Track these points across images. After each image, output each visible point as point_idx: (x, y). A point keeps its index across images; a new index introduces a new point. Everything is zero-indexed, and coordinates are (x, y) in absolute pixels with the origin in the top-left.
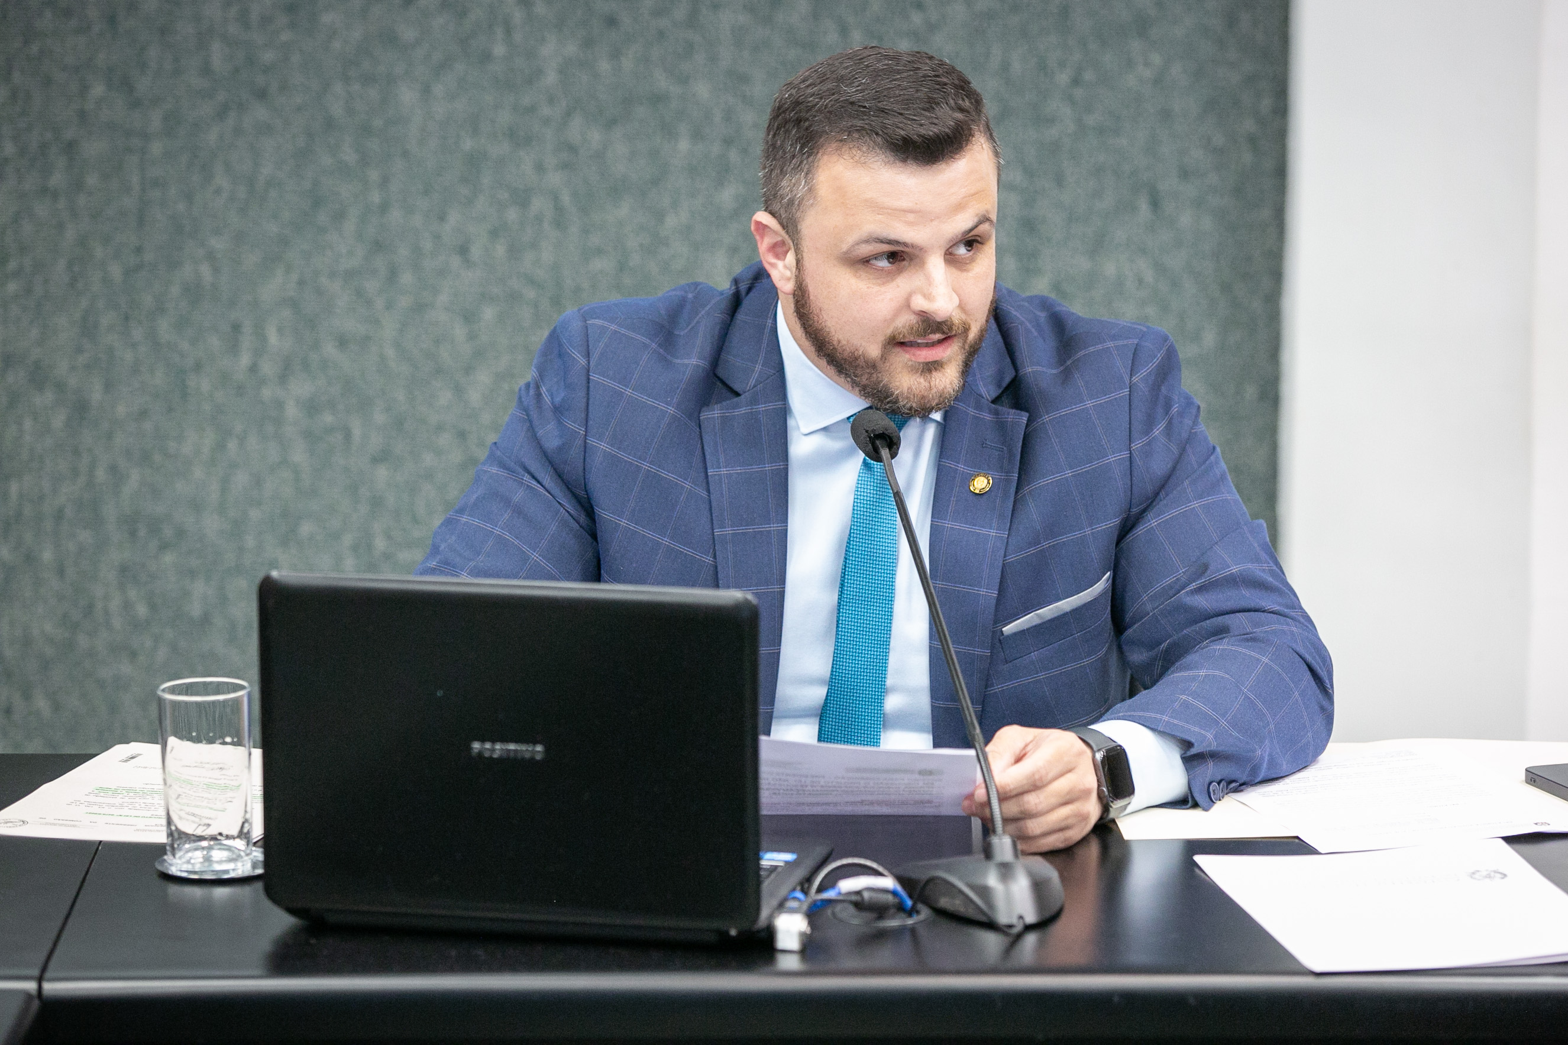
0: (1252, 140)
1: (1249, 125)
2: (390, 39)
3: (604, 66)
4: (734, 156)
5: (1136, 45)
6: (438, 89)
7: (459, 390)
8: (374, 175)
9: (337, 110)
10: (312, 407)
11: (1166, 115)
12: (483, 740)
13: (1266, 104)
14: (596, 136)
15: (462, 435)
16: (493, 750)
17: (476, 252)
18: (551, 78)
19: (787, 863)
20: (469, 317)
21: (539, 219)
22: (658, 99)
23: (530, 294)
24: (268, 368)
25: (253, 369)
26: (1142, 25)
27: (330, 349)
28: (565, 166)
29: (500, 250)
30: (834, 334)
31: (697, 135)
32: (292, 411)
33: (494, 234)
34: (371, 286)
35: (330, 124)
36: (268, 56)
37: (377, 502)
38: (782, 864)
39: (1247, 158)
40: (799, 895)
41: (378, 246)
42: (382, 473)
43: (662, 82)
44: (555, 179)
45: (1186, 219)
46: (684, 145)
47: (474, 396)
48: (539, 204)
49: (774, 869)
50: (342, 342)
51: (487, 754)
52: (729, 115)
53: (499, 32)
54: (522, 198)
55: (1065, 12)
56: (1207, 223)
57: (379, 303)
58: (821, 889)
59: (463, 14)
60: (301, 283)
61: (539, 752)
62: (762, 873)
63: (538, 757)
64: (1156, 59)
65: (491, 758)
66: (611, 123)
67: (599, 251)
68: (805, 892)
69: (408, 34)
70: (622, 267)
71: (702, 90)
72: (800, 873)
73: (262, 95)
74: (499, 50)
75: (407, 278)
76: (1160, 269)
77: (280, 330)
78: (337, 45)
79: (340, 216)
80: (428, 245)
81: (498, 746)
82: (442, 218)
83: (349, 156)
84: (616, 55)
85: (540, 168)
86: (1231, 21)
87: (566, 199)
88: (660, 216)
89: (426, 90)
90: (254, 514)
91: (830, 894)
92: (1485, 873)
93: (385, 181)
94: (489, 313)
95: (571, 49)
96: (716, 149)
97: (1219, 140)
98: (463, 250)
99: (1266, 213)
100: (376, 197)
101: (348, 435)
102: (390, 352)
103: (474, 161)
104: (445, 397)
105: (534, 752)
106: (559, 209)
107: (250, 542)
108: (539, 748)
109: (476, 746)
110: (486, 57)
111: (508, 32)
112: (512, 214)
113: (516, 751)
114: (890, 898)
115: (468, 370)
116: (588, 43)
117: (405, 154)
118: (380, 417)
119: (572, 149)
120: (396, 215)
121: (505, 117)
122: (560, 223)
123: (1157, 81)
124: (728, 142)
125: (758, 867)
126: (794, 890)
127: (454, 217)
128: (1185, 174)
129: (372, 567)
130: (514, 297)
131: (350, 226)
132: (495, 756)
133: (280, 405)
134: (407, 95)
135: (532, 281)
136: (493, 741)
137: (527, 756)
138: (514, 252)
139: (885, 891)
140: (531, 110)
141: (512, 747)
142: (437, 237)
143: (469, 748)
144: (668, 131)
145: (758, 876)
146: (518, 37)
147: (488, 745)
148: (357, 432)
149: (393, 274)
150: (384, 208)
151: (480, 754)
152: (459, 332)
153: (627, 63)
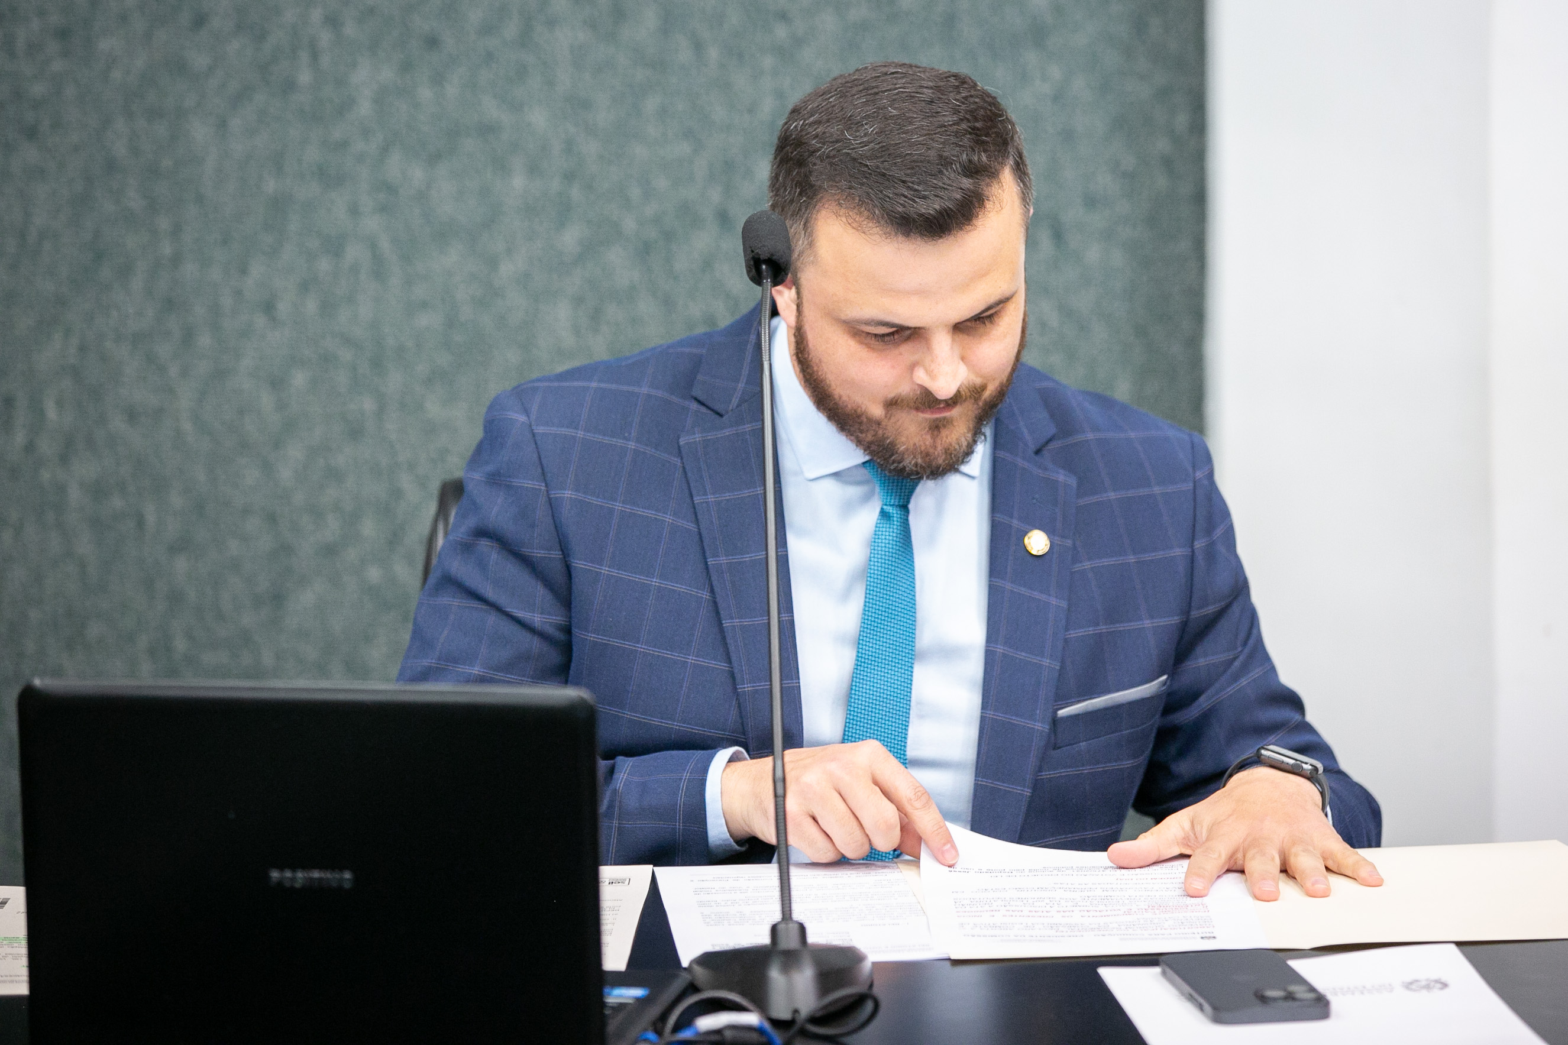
0: (1167, 163)
1: (1162, 145)
2: (179, 67)
3: (425, 93)
4: (576, 193)
5: (1031, 57)
6: (236, 123)
7: (267, 468)
8: (164, 223)
9: (120, 149)
10: (98, 491)
11: (1068, 136)
12: (281, 868)
13: (1182, 120)
14: (418, 174)
15: (272, 519)
16: (293, 879)
17: (283, 308)
18: (365, 108)
19: (638, 1000)
20: (277, 383)
21: (355, 269)
22: (487, 130)
23: (346, 355)
24: (47, 447)
25: (30, 448)
26: (1038, 34)
27: (118, 423)
28: (383, 209)
29: (311, 306)
30: (835, 387)
31: (533, 170)
32: (75, 494)
33: (304, 287)
34: (164, 350)
35: (111, 166)
36: (38, 89)
37: (176, 598)
38: (630, 1001)
39: (1162, 182)
40: (652, 1036)
41: (170, 305)
42: (181, 564)
43: (491, 109)
44: (372, 223)
45: (1093, 254)
46: (518, 181)
47: (285, 474)
48: (354, 252)
49: (621, 1007)
50: (132, 415)
51: (288, 884)
52: (569, 146)
53: (304, 56)
54: (335, 246)
55: (950, 21)
56: (1118, 258)
57: (174, 371)
58: (677, 1028)
59: (261, 37)
60: (82, 349)
61: (348, 879)
62: (607, 1012)
63: (347, 885)
64: (1055, 72)
65: (292, 888)
66: (434, 159)
67: (424, 305)
68: (659, 1032)
69: (200, 61)
70: (451, 323)
71: (538, 118)
72: (654, 1011)
73: (32, 133)
74: (305, 77)
75: (205, 340)
76: (1066, 312)
77: (60, 403)
78: (117, 75)
79: (125, 272)
80: (227, 301)
81: (300, 875)
82: (244, 271)
83: (134, 201)
84: (438, 80)
85: (354, 211)
86: (1140, 26)
87: (385, 245)
88: (493, 263)
89: (222, 124)
90: (34, 615)
91: (686, 1035)
92: (1423, 983)
93: (177, 231)
94: (299, 379)
95: (388, 74)
96: (555, 185)
97: (1129, 162)
98: (269, 307)
99: (1184, 245)
100: (167, 249)
101: (141, 523)
102: (187, 426)
103: (279, 205)
104: (252, 475)
105: (342, 879)
106: (378, 259)
107: (30, 646)
108: (347, 875)
109: (275, 874)
110: (289, 86)
111: (315, 56)
112: (324, 265)
113: (320, 879)
114: (755, 1037)
115: (277, 445)
116: (406, 67)
117: (200, 199)
118: (176, 500)
119: (391, 189)
120: (190, 269)
121: (313, 154)
122: (379, 272)
123: (1058, 97)
124: (569, 177)
125: (603, 1005)
126: (646, 1030)
127: (257, 269)
128: (1091, 202)
129: (173, 672)
130: (327, 359)
131: (137, 283)
132: (297, 885)
133: (61, 489)
134: (200, 131)
135: (347, 341)
136: (294, 868)
137: (334, 884)
138: (328, 308)
139: (749, 1028)
140: (343, 145)
141: (316, 874)
142: (238, 293)
143: (267, 877)
144: (501, 166)
145: (603, 1016)
146: (325, 61)
147: (288, 874)
148: (151, 518)
149: (188, 337)
150: (176, 260)
151: (280, 883)
152: (266, 400)
153: (452, 90)
